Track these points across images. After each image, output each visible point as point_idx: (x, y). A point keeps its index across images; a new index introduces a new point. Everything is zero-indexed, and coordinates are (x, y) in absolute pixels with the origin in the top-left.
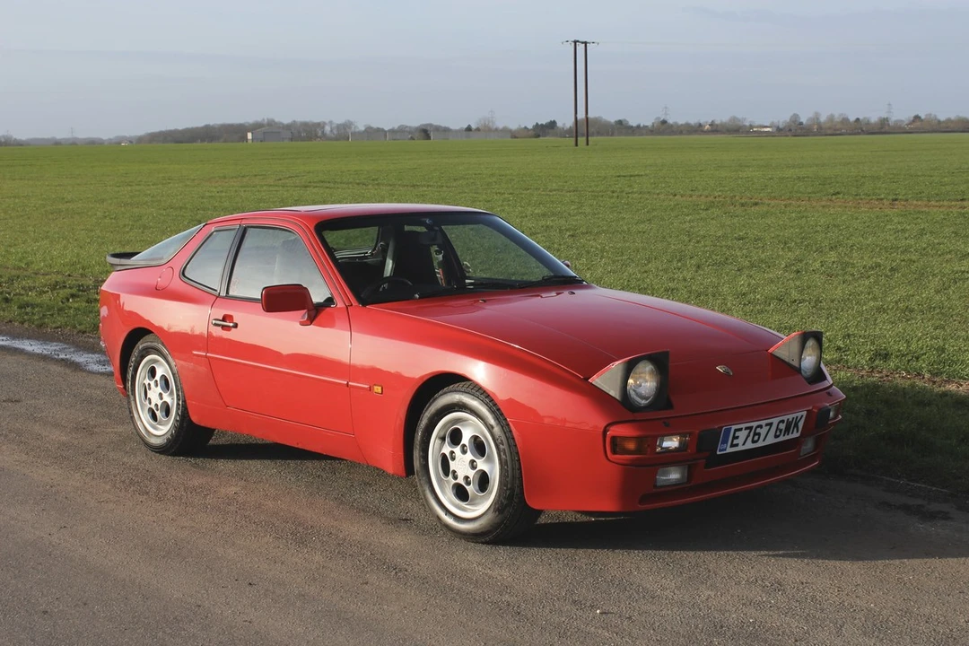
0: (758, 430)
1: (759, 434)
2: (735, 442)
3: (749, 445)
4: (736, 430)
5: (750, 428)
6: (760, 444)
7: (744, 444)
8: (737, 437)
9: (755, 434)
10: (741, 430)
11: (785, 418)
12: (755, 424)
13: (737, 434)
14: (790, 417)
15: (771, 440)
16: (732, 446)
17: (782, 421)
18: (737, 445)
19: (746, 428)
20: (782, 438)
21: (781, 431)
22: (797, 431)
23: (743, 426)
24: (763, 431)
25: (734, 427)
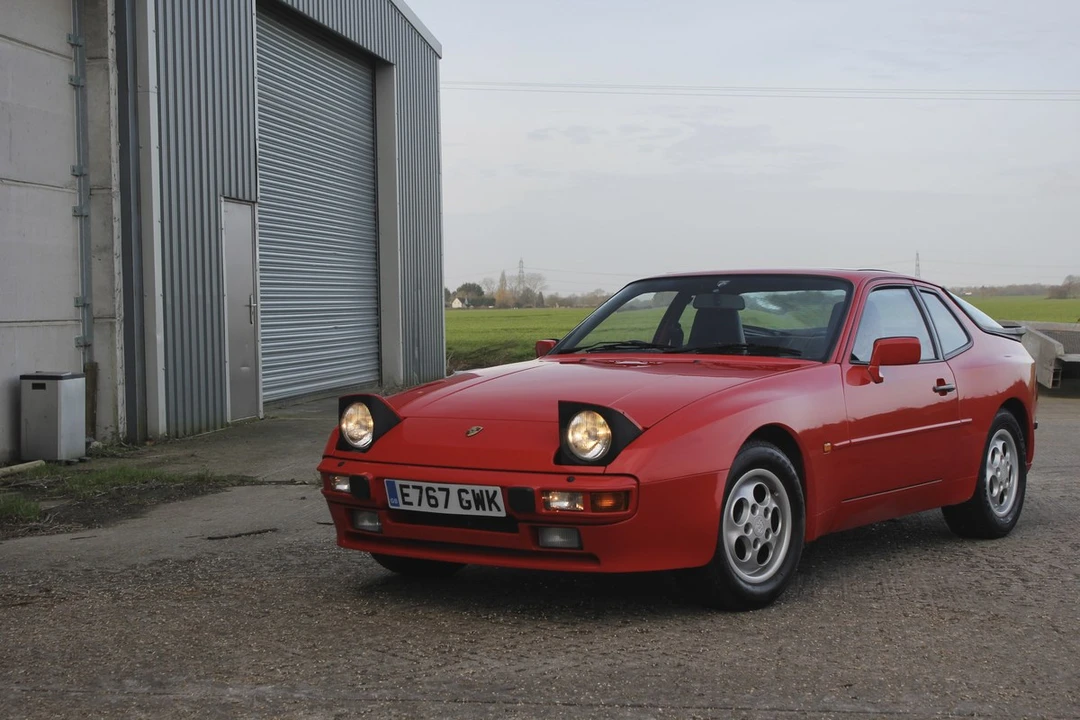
0: (431, 493)
1: (434, 498)
2: (407, 499)
3: (425, 508)
4: (402, 487)
5: (420, 488)
6: (440, 510)
7: (420, 504)
8: (407, 495)
9: (429, 497)
10: (407, 487)
11: (468, 488)
12: (425, 485)
13: (405, 491)
14: (477, 489)
15: (454, 509)
16: (405, 503)
17: (467, 492)
18: (411, 504)
19: (414, 487)
20: (473, 512)
21: (468, 502)
22: (499, 510)
23: (411, 483)
24: (441, 496)
25: (398, 483)
